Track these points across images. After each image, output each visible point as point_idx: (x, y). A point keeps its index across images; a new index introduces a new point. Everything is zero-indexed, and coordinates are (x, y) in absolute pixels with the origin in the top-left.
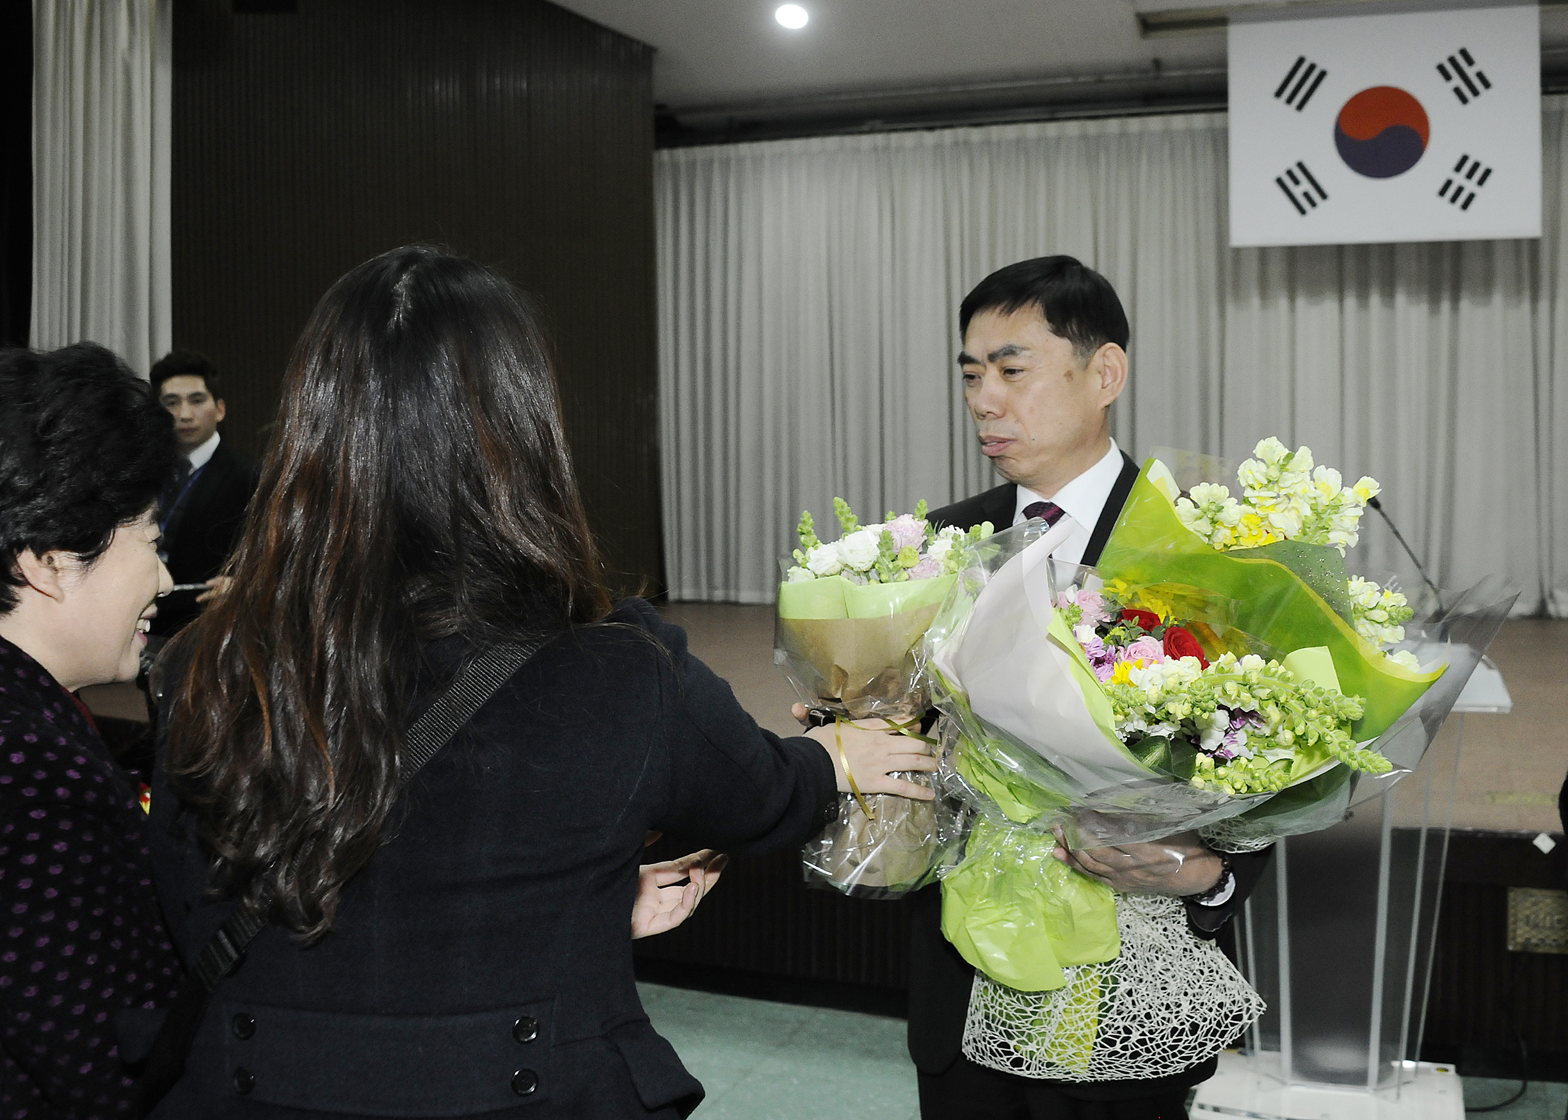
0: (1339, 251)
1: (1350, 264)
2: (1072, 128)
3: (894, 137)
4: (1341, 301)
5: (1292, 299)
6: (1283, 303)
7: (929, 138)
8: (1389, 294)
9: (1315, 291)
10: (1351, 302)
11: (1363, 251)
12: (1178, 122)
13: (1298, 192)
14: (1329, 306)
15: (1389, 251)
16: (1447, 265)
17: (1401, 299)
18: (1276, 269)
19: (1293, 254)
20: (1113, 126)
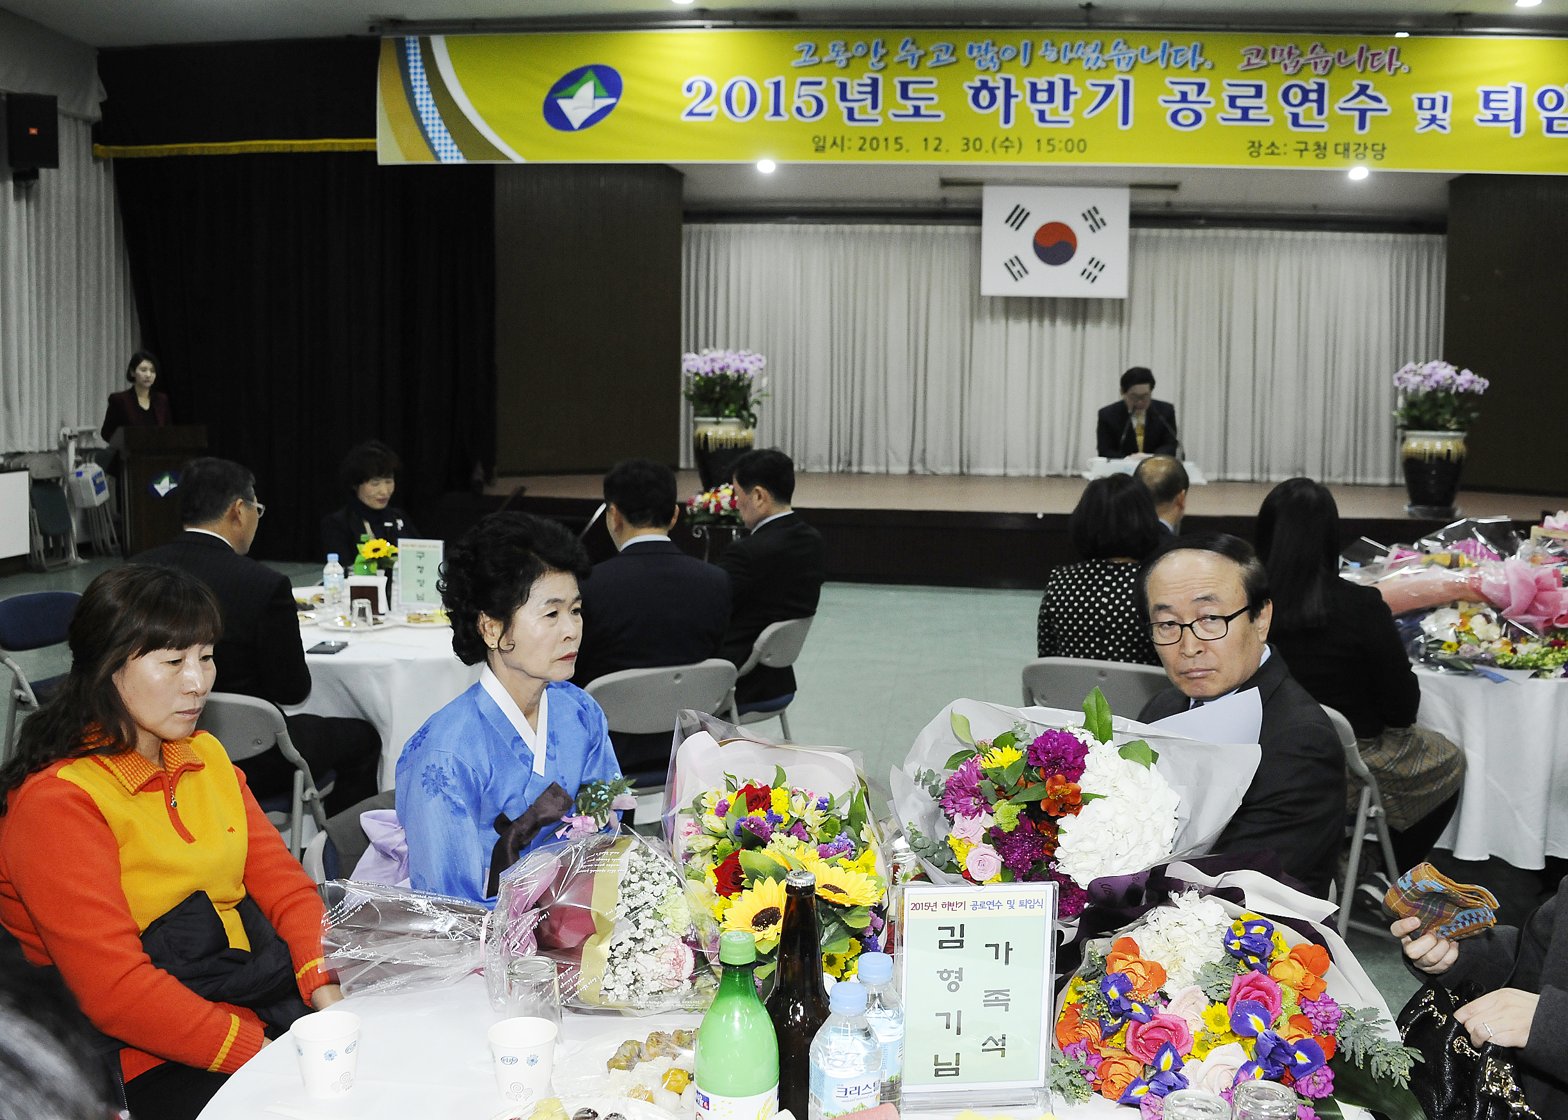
0: (1030, 300)
1: (1035, 305)
2: (898, 228)
3: (804, 227)
4: (1030, 322)
5: (1007, 319)
6: (1003, 322)
7: (822, 228)
8: (1053, 320)
9: (1018, 316)
10: (1035, 323)
11: (1041, 300)
12: (952, 229)
13: (1014, 270)
14: (1024, 324)
15: (1054, 300)
16: (1080, 309)
17: (1059, 322)
18: (999, 306)
19: (1008, 300)
20: (919, 228)
